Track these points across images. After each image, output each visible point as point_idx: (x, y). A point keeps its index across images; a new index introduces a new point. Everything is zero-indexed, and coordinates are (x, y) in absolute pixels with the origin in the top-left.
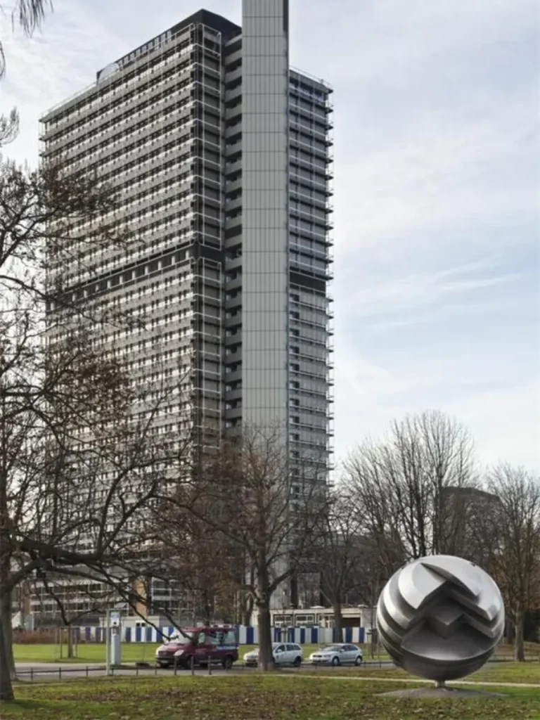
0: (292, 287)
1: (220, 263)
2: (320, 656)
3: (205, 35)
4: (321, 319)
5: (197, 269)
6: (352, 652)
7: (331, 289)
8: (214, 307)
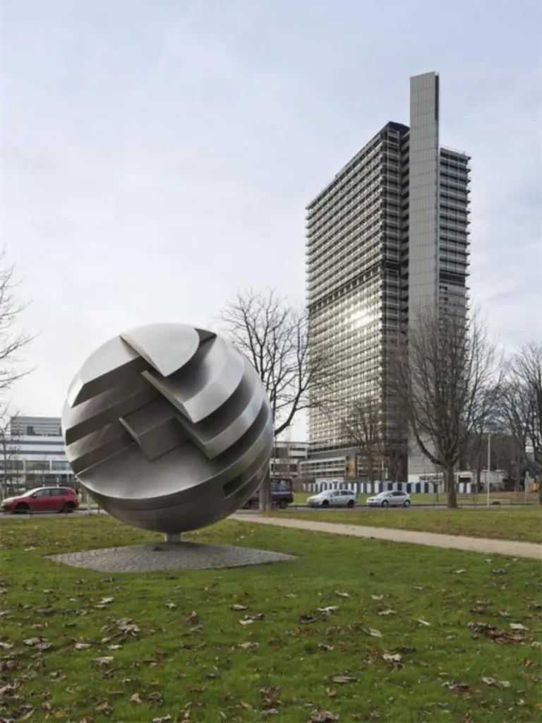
0: (441, 281)
1: (398, 272)
2: (373, 500)
3: (389, 134)
4: (461, 301)
5: (384, 276)
6: (401, 497)
7: (469, 282)
8: (394, 298)
